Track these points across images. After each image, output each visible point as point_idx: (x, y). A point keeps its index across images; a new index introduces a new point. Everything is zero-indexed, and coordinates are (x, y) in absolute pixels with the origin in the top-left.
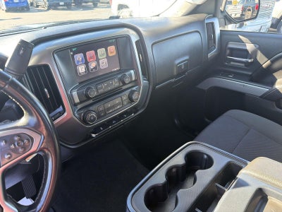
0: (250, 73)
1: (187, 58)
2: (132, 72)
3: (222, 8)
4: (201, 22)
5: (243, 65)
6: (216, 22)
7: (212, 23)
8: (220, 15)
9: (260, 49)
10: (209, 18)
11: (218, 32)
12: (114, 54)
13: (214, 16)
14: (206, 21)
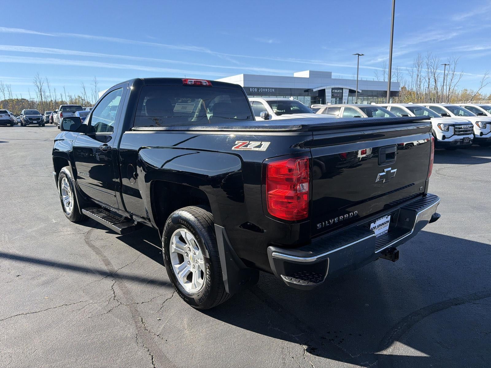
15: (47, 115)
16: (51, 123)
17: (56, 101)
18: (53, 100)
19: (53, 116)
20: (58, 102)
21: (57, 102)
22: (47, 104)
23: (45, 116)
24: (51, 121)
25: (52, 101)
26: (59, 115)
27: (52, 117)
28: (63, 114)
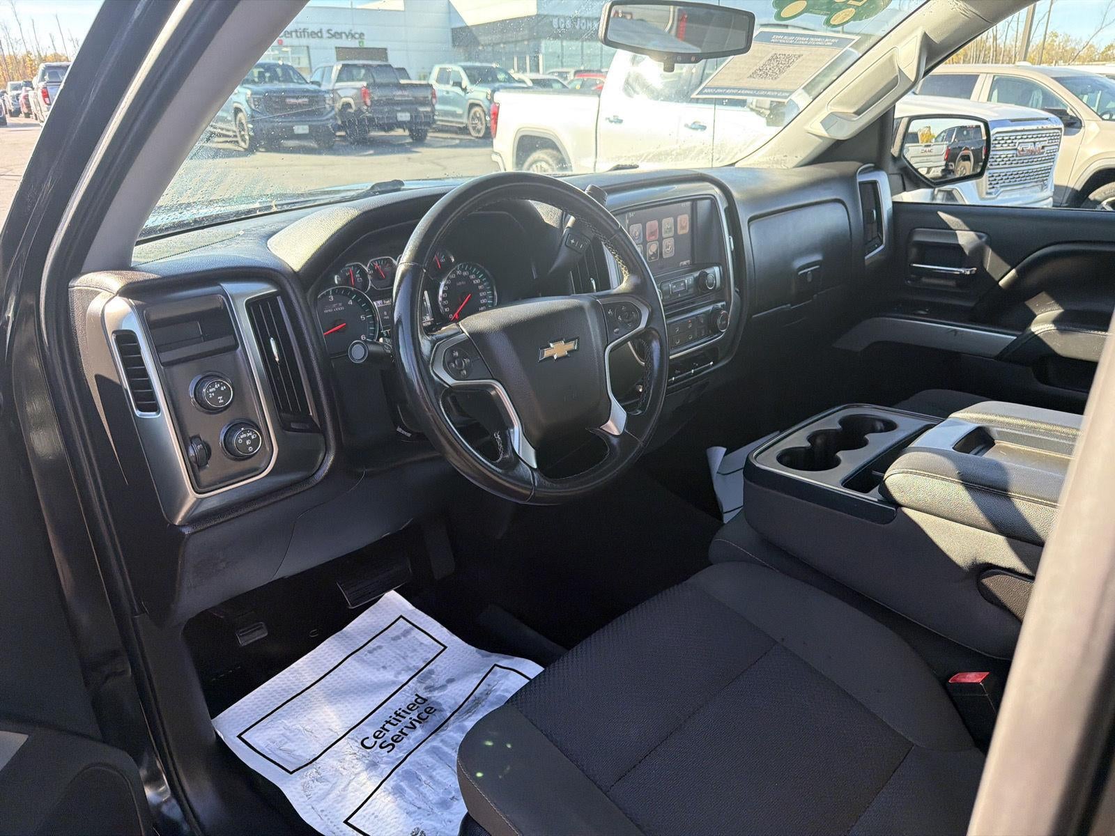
0: (970, 304)
1: (817, 257)
2: (716, 269)
3: (895, 151)
4: (848, 179)
5: (952, 283)
6: (883, 181)
7: (874, 184)
8: (891, 167)
9: (990, 243)
10: (865, 171)
11: (887, 207)
12: (687, 230)
13: (878, 167)
14: (860, 179)
15: (15, 93)
16: (28, 115)
17: (39, 54)
18: (32, 52)
19: (27, 96)
20: (46, 56)
21: (43, 56)
22: (18, 63)
23: (9, 96)
24: (24, 110)
25: (28, 53)
26: (40, 93)
27: (26, 98)
28: (49, 90)
